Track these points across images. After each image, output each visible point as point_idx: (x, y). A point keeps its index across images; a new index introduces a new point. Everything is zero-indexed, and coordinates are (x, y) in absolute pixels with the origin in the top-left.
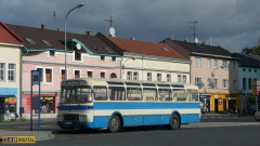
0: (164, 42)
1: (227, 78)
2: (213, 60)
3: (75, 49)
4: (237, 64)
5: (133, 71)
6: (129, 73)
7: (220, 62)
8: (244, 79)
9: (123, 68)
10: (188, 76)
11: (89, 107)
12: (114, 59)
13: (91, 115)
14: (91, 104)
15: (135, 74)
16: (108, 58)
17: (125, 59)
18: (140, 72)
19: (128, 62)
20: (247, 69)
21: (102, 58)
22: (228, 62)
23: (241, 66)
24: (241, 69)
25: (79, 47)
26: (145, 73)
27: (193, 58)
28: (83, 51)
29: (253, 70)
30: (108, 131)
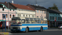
0: (27, 5)
1: (46, 16)
2: (42, 11)
3: (3, 7)
4: (48, 12)
5: (19, 14)
6: (18, 15)
7: (44, 12)
8: (50, 17)
9: (17, 13)
10: (35, 16)
11: (21, 25)
12: (14, 10)
13: (21, 27)
14: (21, 24)
15: (20, 15)
16: (12, 10)
17: (17, 10)
18: (21, 15)
19: (18, 11)
20: (51, 14)
21: (10, 10)
22: (46, 12)
23: (50, 13)
24: (49, 14)
25: (4, 6)
26: (23, 15)
27: (36, 10)
28: (5, 8)
29: (53, 14)
30: (25, 32)
